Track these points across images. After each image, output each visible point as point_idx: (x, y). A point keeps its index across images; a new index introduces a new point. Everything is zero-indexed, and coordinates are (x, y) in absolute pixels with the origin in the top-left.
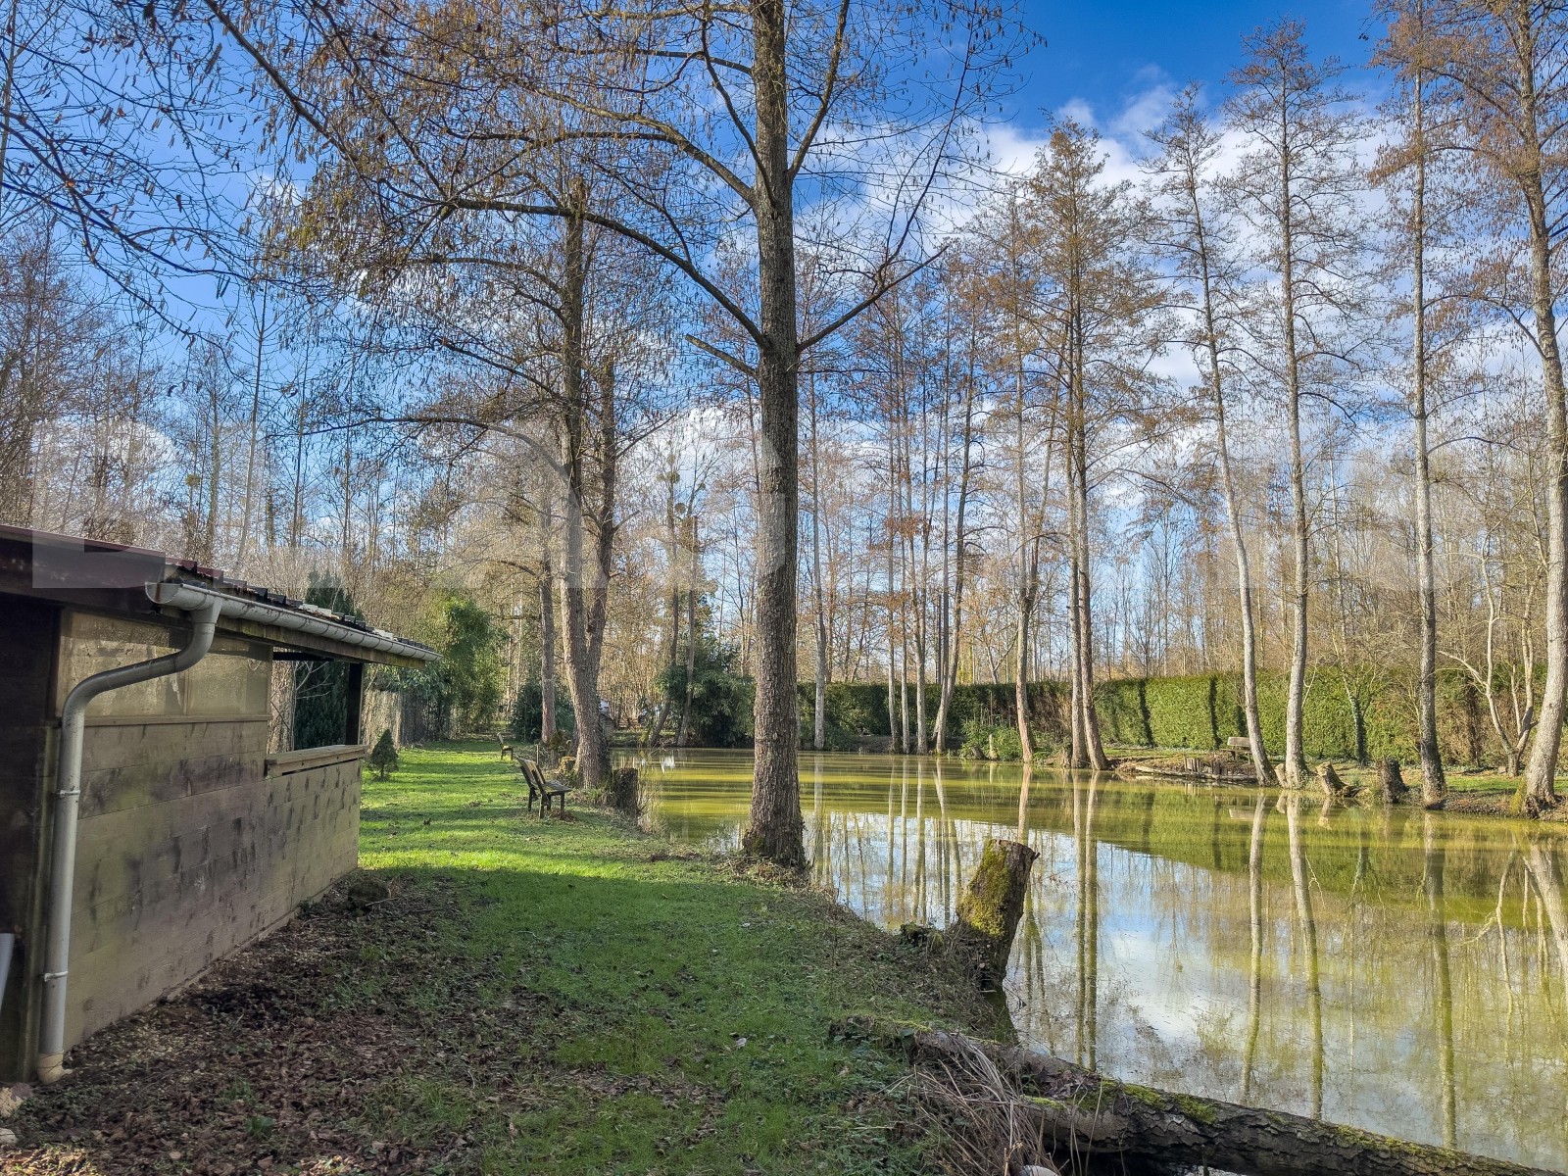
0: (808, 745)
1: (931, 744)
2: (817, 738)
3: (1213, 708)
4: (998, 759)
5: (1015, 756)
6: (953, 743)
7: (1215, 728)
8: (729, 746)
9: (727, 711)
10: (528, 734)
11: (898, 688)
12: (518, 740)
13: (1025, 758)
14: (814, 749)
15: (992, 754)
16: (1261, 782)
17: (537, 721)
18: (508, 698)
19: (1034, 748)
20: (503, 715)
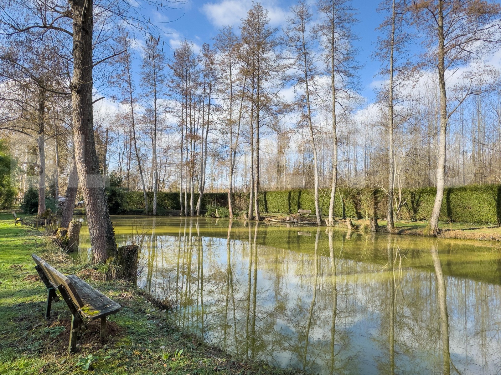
0: (150, 213)
1: (195, 212)
2: (154, 211)
3: (289, 201)
4: (220, 217)
5: (227, 216)
6: (203, 211)
7: (290, 207)
8: (118, 214)
9: (119, 201)
10: (30, 211)
11: (184, 194)
12: (25, 213)
13: (230, 217)
14: (152, 215)
15: (217, 216)
16: (319, 224)
17: (36, 205)
18: (20, 196)
19: (234, 214)
20: (18, 202)
